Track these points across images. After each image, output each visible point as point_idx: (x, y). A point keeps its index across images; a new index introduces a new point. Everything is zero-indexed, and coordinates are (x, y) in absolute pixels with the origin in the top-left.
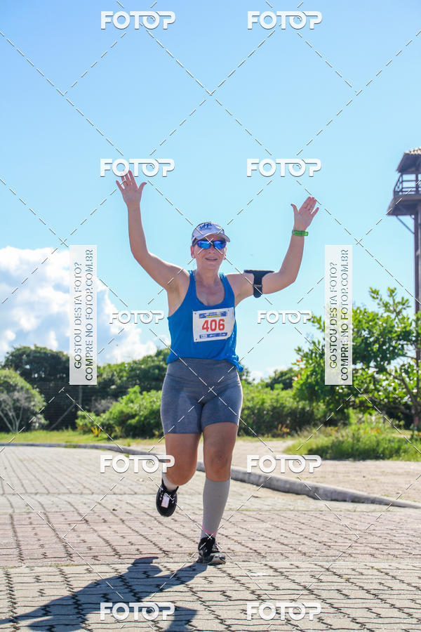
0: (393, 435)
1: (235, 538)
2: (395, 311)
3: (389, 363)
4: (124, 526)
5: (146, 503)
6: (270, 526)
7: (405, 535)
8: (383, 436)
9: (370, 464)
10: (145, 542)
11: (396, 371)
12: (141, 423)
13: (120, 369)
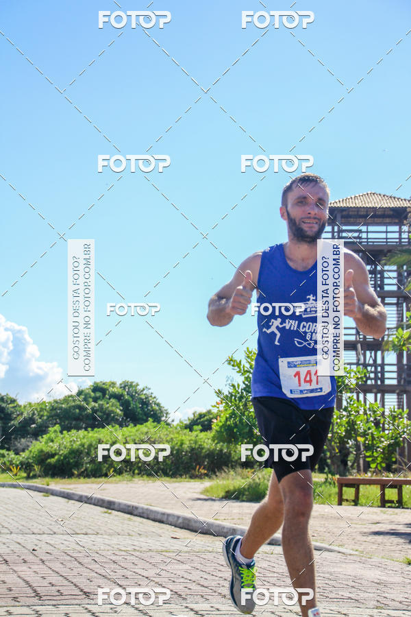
1: (156, 580)
4: (44, 567)
5: (65, 542)
6: (190, 568)
10: (66, 583)
12: (60, 462)
13: (41, 408)
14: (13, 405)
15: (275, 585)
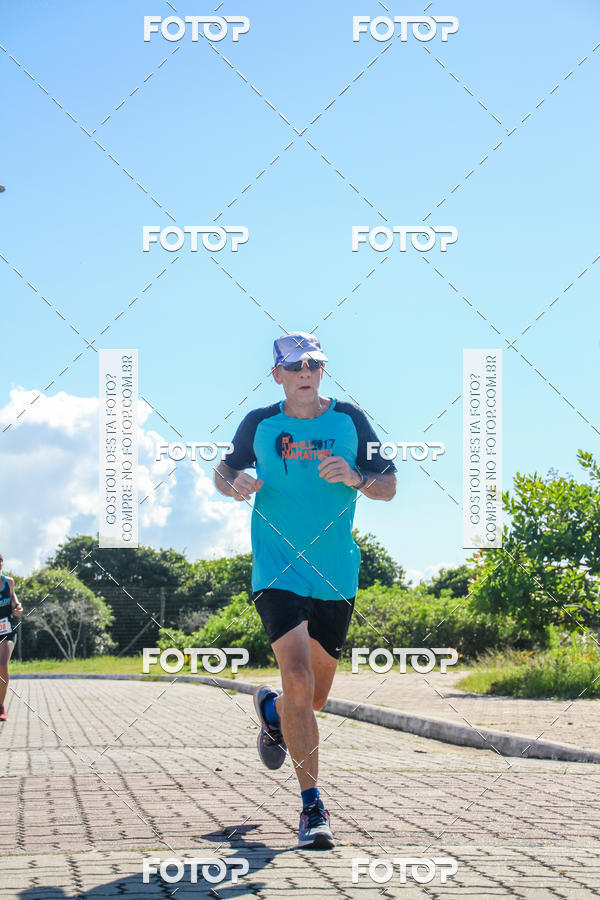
1: (396, 812)
4: (234, 793)
6: (444, 794)
9: (583, 706)
12: (250, 645)
13: (220, 569)
14: (179, 564)
15: (571, 818)
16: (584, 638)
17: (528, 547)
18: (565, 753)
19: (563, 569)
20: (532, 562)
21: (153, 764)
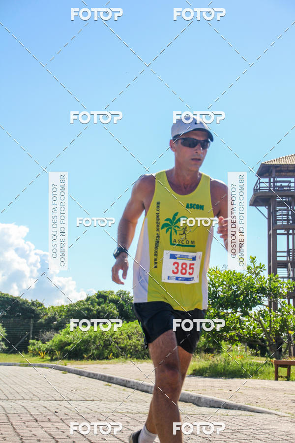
0: (253, 361)
2: (255, 272)
3: (251, 309)
4: (64, 424)
5: (78, 407)
7: (263, 434)
8: (246, 361)
9: (237, 381)
11: (255, 315)
12: (74, 349)
13: (61, 310)
14: (41, 308)
15: (229, 438)
16: (239, 348)
17: (212, 302)
18: (228, 405)
19: (229, 313)
20: (214, 310)
21: (23, 409)
